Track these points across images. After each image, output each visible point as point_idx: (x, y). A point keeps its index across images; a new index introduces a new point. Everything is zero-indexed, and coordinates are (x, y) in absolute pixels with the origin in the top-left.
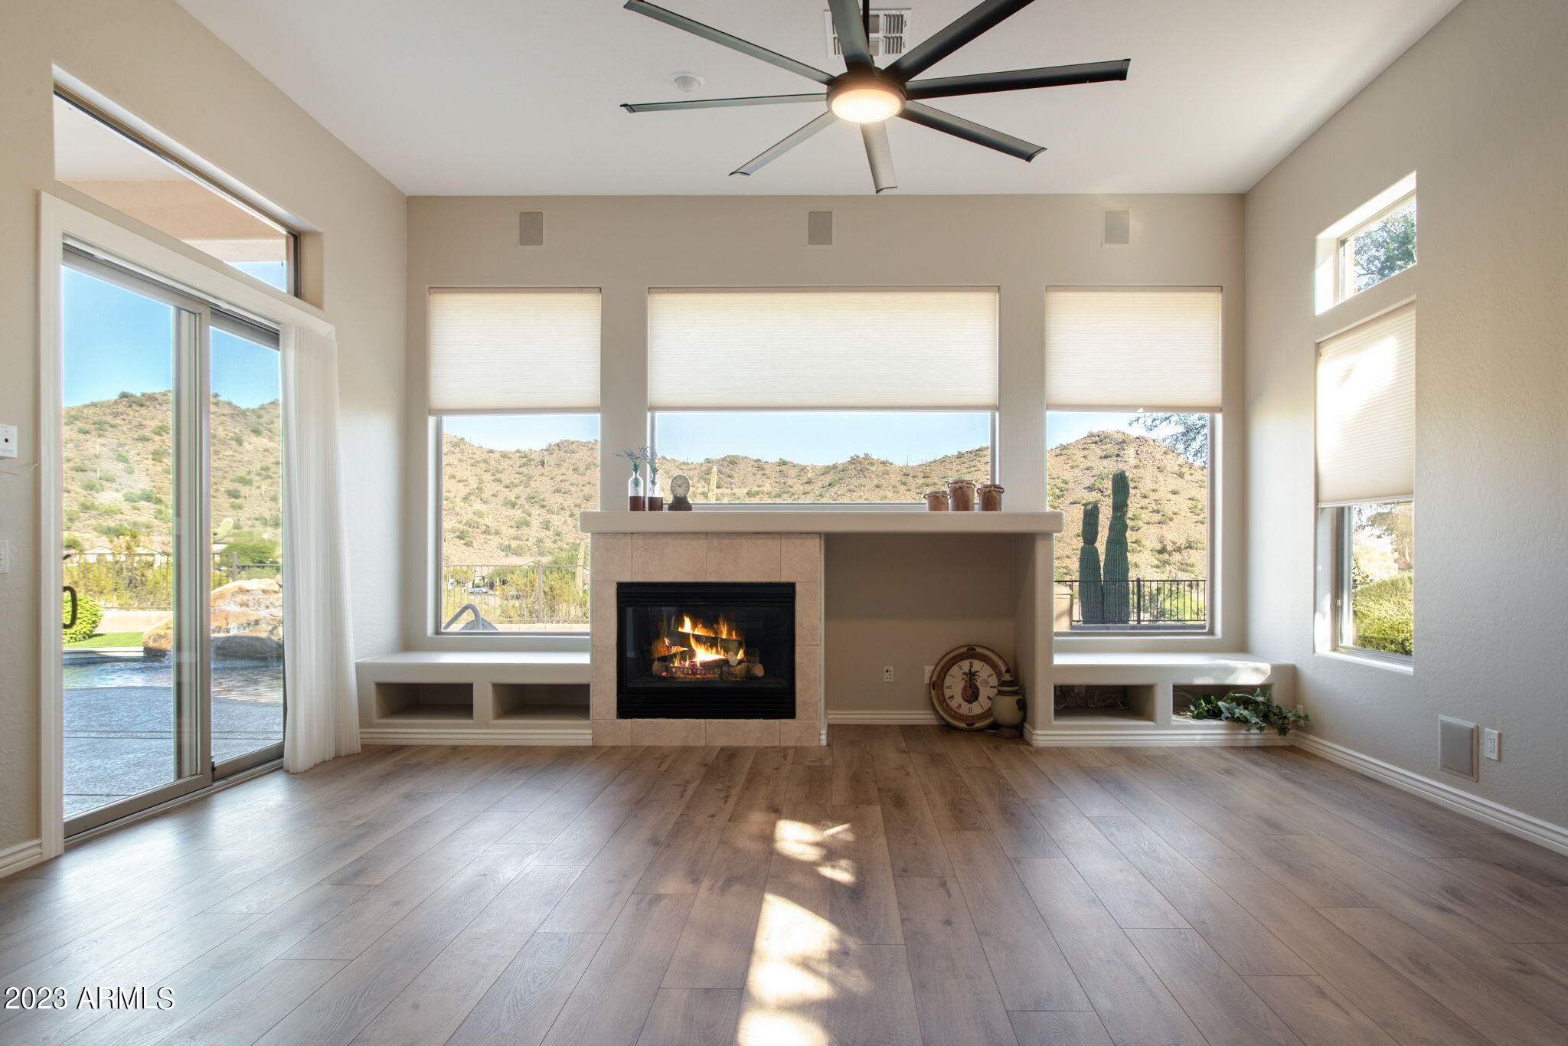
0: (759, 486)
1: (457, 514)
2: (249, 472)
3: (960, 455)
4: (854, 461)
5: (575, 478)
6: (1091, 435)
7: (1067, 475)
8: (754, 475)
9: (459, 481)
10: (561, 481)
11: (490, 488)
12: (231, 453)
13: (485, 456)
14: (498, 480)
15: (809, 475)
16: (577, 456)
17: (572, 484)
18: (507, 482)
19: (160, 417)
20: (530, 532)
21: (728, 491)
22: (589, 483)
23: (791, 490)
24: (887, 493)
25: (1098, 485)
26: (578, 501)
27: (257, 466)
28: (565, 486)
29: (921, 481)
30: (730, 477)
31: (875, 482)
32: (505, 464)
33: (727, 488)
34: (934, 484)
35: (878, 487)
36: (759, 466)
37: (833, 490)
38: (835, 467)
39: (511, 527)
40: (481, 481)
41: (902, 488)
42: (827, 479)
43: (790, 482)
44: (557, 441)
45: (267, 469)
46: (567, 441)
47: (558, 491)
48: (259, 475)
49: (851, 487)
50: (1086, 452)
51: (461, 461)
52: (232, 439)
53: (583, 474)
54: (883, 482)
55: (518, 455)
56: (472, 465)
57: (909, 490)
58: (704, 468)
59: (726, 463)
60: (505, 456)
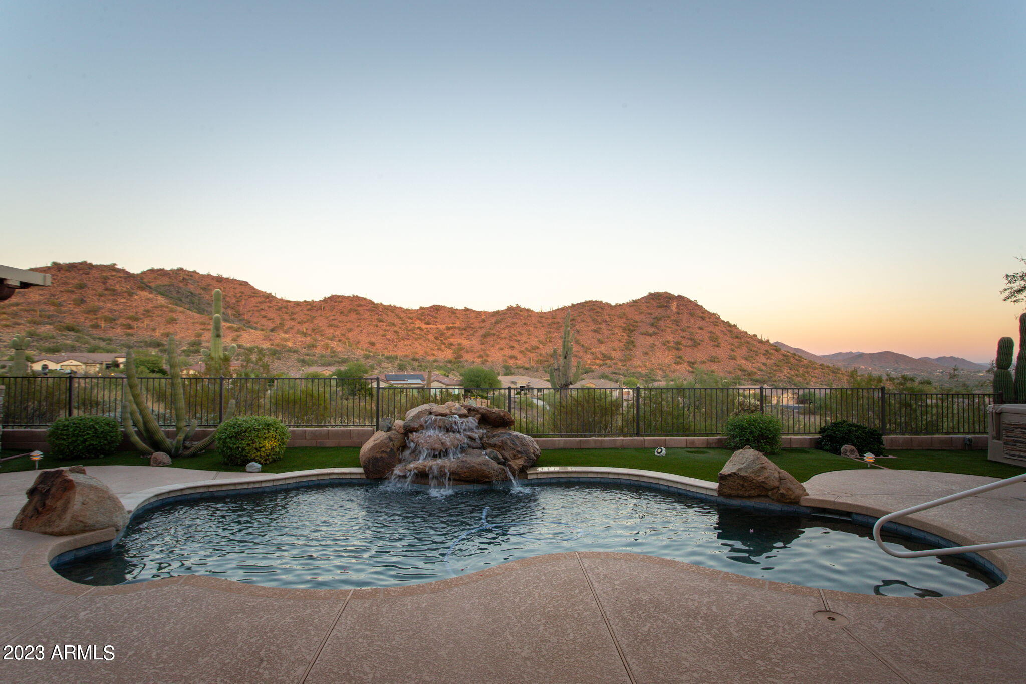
0: (453, 324)
1: (270, 340)
2: (137, 313)
3: (573, 306)
4: (510, 309)
5: (340, 318)
6: (651, 294)
7: (637, 318)
8: (450, 317)
9: (270, 319)
10: (333, 320)
11: (288, 324)
12: (124, 301)
13: (285, 304)
14: (293, 319)
15: (483, 317)
16: (342, 305)
17: (340, 322)
18: (299, 320)
19: (79, 278)
20: (316, 351)
21: (434, 326)
22: (350, 321)
23: (472, 326)
24: (530, 328)
25: (655, 324)
26: (343, 332)
27: (141, 310)
28: (335, 322)
29: (550, 321)
30: (436, 318)
31: (523, 321)
32: (297, 309)
33: (434, 325)
34: (558, 323)
35: (525, 324)
36: (452, 311)
37: (498, 326)
38: (498, 312)
39: (305, 348)
40: (282, 319)
41: (539, 325)
42: (494, 319)
43: (472, 321)
44: (329, 295)
45: (148, 311)
46: (336, 295)
47: (331, 326)
48: (144, 314)
49: (509, 324)
50: (648, 304)
51: (269, 307)
52: (126, 292)
53: (347, 316)
54: (528, 322)
55: (305, 303)
56: (277, 310)
57: (543, 326)
58: (419, 312)
59: (432, 310)
60: (297, 304)
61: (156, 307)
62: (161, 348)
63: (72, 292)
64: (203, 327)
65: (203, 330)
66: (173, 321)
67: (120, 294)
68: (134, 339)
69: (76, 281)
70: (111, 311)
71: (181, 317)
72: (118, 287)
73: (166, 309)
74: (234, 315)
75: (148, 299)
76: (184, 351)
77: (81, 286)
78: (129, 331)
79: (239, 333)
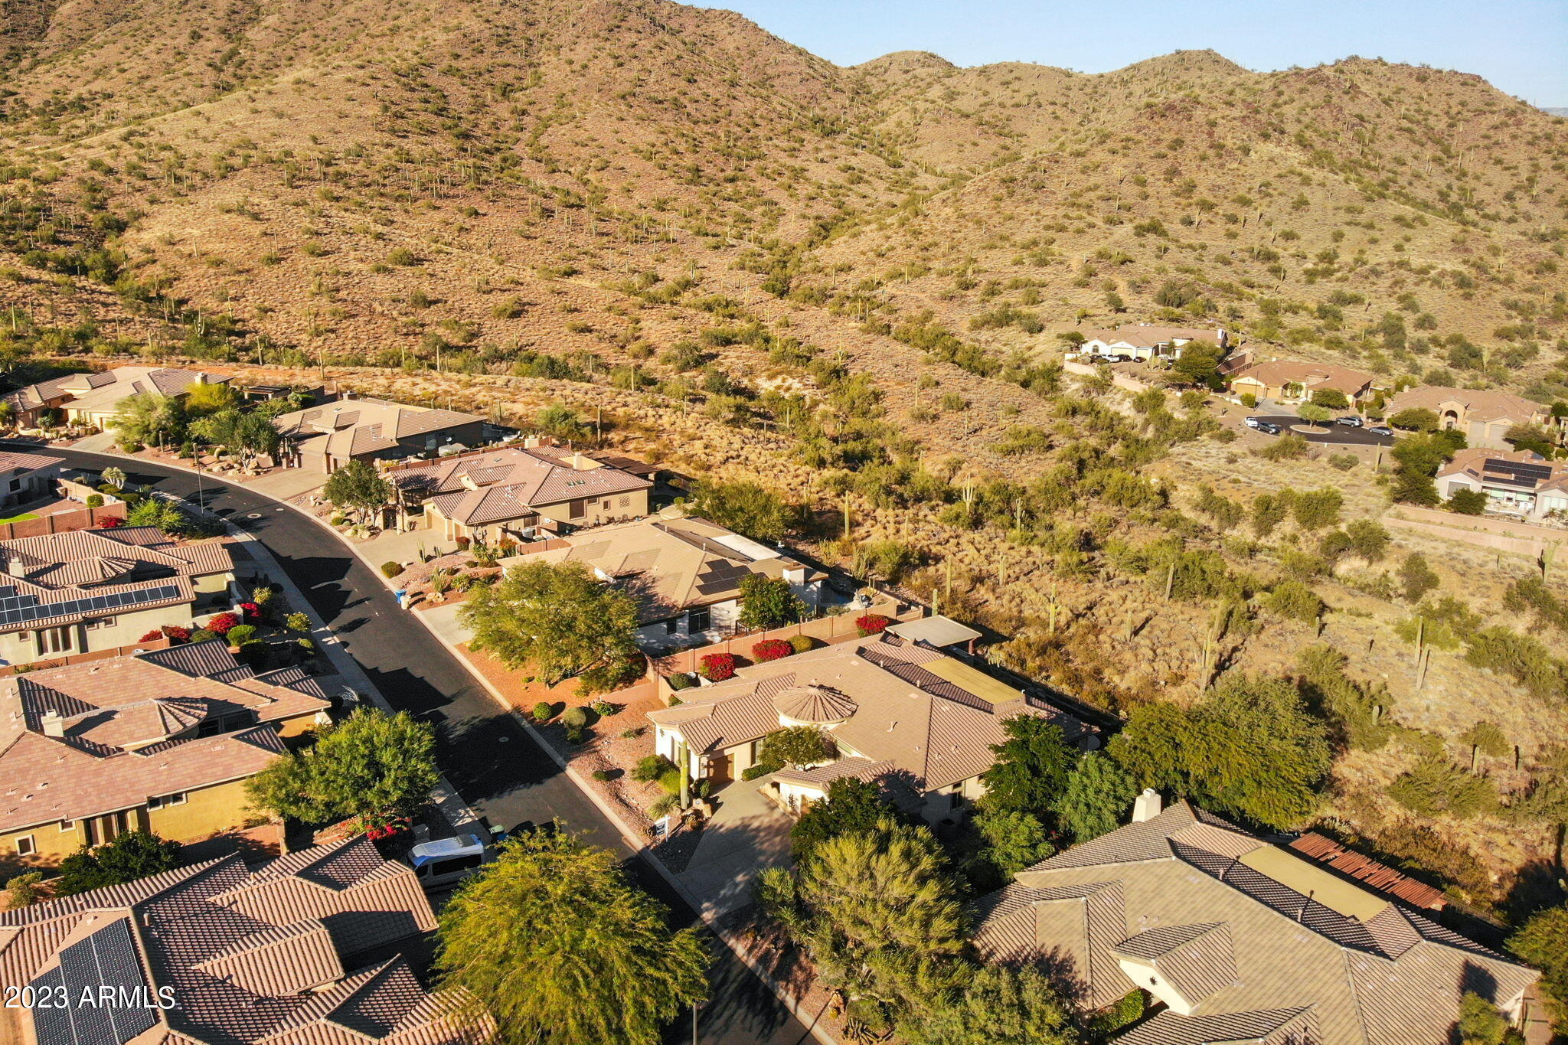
61: (1280, 176)
62: (1272, 264)
63: (1164, 156)
64: (1349, 217)
65: (1349, 224)
66: (1301, 204)
67: (1230, 153)
68: (1236, 245)
69: (1169, 137)
70: (1214, 188)
71: (1315, 196)
72: (1229, 143)
73: (1298, 179)
74: (1437, 160)
75: (1271, 160)
76: (1306, 272)
77: (1178, 144)
78: (1232, 227)
79: (1408, 232)
